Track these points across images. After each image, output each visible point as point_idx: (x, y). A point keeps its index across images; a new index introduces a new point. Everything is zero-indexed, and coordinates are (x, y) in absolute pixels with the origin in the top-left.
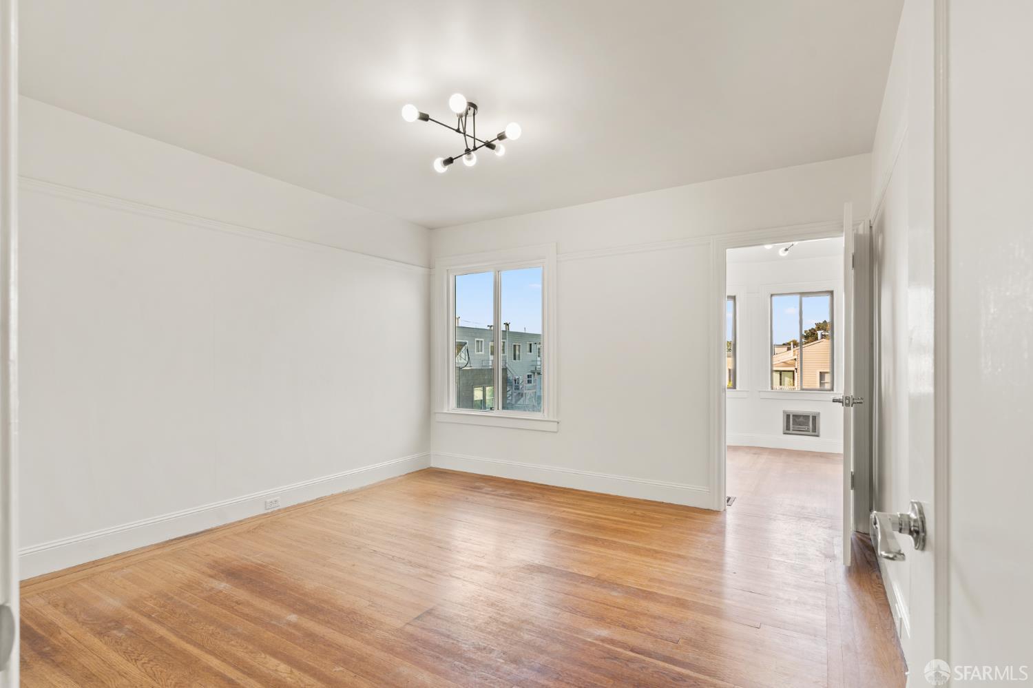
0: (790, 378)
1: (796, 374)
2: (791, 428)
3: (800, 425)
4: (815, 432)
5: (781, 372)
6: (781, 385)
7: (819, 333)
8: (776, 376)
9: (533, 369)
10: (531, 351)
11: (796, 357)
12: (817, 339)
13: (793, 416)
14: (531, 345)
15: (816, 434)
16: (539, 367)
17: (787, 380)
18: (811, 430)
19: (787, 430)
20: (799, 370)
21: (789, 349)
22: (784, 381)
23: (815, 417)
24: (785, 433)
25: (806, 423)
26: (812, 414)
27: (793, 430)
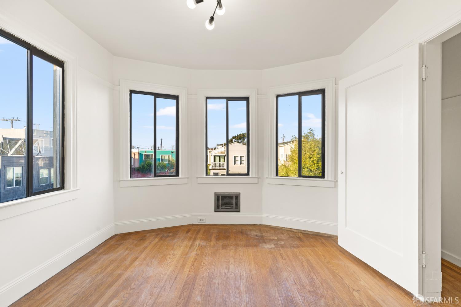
1: (225, 157)
2: (220, 207)
3: (227, 204)
4: (237, 209)
5: (219, 156)
6: (220, 162)
7: (234, 140)
8: (218, 158)
11: (225, 150)
12: (233, 142)
13: (222, 197)
15: (238, 210)
18: (234, 207)
19: (218, 209)
20: (226, 156)
21: (223, 146)
22: (221, 160)
23: (237, 197)
24: (215, 211)
25: (231, 202)
26: (235, 194)
27: (222, 208)
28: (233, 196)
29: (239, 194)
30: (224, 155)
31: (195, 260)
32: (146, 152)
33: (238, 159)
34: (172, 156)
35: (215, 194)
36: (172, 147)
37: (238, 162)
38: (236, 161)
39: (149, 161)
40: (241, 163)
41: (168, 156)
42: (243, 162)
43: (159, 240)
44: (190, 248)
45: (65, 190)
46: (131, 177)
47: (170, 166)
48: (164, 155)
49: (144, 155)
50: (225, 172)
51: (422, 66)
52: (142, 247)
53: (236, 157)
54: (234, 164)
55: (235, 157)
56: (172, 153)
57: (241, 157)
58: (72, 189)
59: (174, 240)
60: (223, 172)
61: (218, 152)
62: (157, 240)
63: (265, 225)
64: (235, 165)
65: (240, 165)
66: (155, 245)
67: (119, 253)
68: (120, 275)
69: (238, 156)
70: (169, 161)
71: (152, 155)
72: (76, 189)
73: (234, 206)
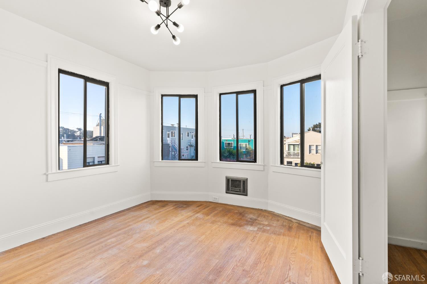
0: (297, 147)
2: (230, 189)
3: (235, 187)
4: (244, 192)
5: (294, 145)
6: (294, 150)
8: (292, 147)
9: (189, 144)
10: (188, 136)
11: (300, 139)
12: (311, 131)
13: (232, 180)
14: (188, 133)
15: (245, 194)
16: (192, 143)
17: (296, 148)
19: (228, 191)
21: (297, 135)
22: (295, 149)
23: (245, 182)
24: (226, 193)
25: (239, 186)
26: (242, 179)
27: (231, 191)
28: (241, 181)
29: (247, 179)
30: (298, 144)
31: (184, 226)
32: (227, 140)
33: (314, 148)
34: (249, 145)
35: (226, 178)
36: (250, 136)
37: (314, 152)
38: (312, 150)
39: (228, 148)
40: (317, 152)
41: (246, 144)
42: (319, 151)
43: (173, 209)
44: (187, 218)
45: (109, 165)
46: (162, 159)
47: (248, 153)
48: (242, 143)
49: (226, 143)
50: (298, 161)
51: (357, 41)
52: (158, 211)
53: (312, 146)
54: (309, 154)
55: (310, 146)
56: (249, 141)
57: (317, 146)
58: (113, 165)
59: (184, 210)
60: (297, 161)
61: (292, 141)
62: (172, 208)
63: (269, 211)
64: (311, 154)
65: (315, 154)
66: (167, 211)
67: (141, 213)
68: (130, 225)
69: (313, 145)
70: (246, 149)
71: (232, 143)
72: (117, 165)
73: (242, 190)
